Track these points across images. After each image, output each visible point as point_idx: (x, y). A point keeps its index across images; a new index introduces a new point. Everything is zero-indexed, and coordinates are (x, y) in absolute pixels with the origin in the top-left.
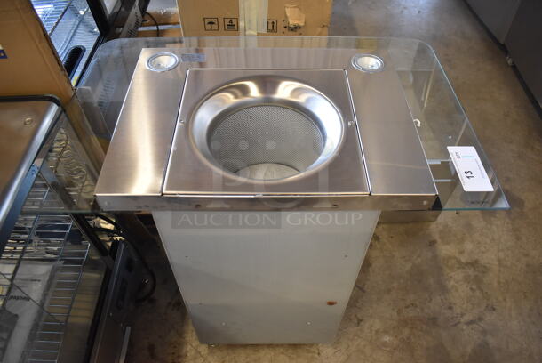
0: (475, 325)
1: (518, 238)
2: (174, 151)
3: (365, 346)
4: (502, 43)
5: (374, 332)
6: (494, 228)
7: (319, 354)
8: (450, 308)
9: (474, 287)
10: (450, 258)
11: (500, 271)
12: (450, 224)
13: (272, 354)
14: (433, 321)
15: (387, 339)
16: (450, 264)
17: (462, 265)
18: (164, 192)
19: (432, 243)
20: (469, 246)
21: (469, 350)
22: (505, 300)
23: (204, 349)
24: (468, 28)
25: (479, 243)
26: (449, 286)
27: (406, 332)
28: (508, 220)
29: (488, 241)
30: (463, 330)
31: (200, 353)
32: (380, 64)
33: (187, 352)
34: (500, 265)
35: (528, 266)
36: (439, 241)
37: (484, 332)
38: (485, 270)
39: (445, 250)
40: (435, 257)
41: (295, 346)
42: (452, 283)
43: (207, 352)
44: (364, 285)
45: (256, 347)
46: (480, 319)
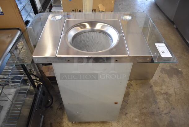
0: (168, 115)
1: (181, 84)
2: (60, 44)
3: (128, 122)
4: (172, 21)
5: (131, 117)
6: (173, 81)
7: (112, 125)
8: (159, 109)
9: (167, 101)
10: (157, 91)
11: (175, 96)
12: (157, 80)
13: (95, 126)
14: (153, 113)
15: (136, 120)
16: (158, 94)
17: (162, 94)
18: (57, 55)
19: (151, 87)
20: (164, 87)
21: (166, 123)
22: (178, 106)
23: (70, 124)
24: (161, 17)
25: (168, 86)
26: (158, 101)
27: (143, 117)
28: (177, 78)
29: (171, 86)
30: (163, 116)
31: (69, 125)
32: (131, 18)
33: (64, 125)
34: (175, 93)
35: (185, 94)
36: (153, 86)
37: (171, 117)
38: (170, 95)
39: (156, 89)
40: (152, 91)
41: (103, 122)
42: (159, 100)
43: (71, 125)
44: (127, 101)
45: (89, 123)
46: (169, 112)
